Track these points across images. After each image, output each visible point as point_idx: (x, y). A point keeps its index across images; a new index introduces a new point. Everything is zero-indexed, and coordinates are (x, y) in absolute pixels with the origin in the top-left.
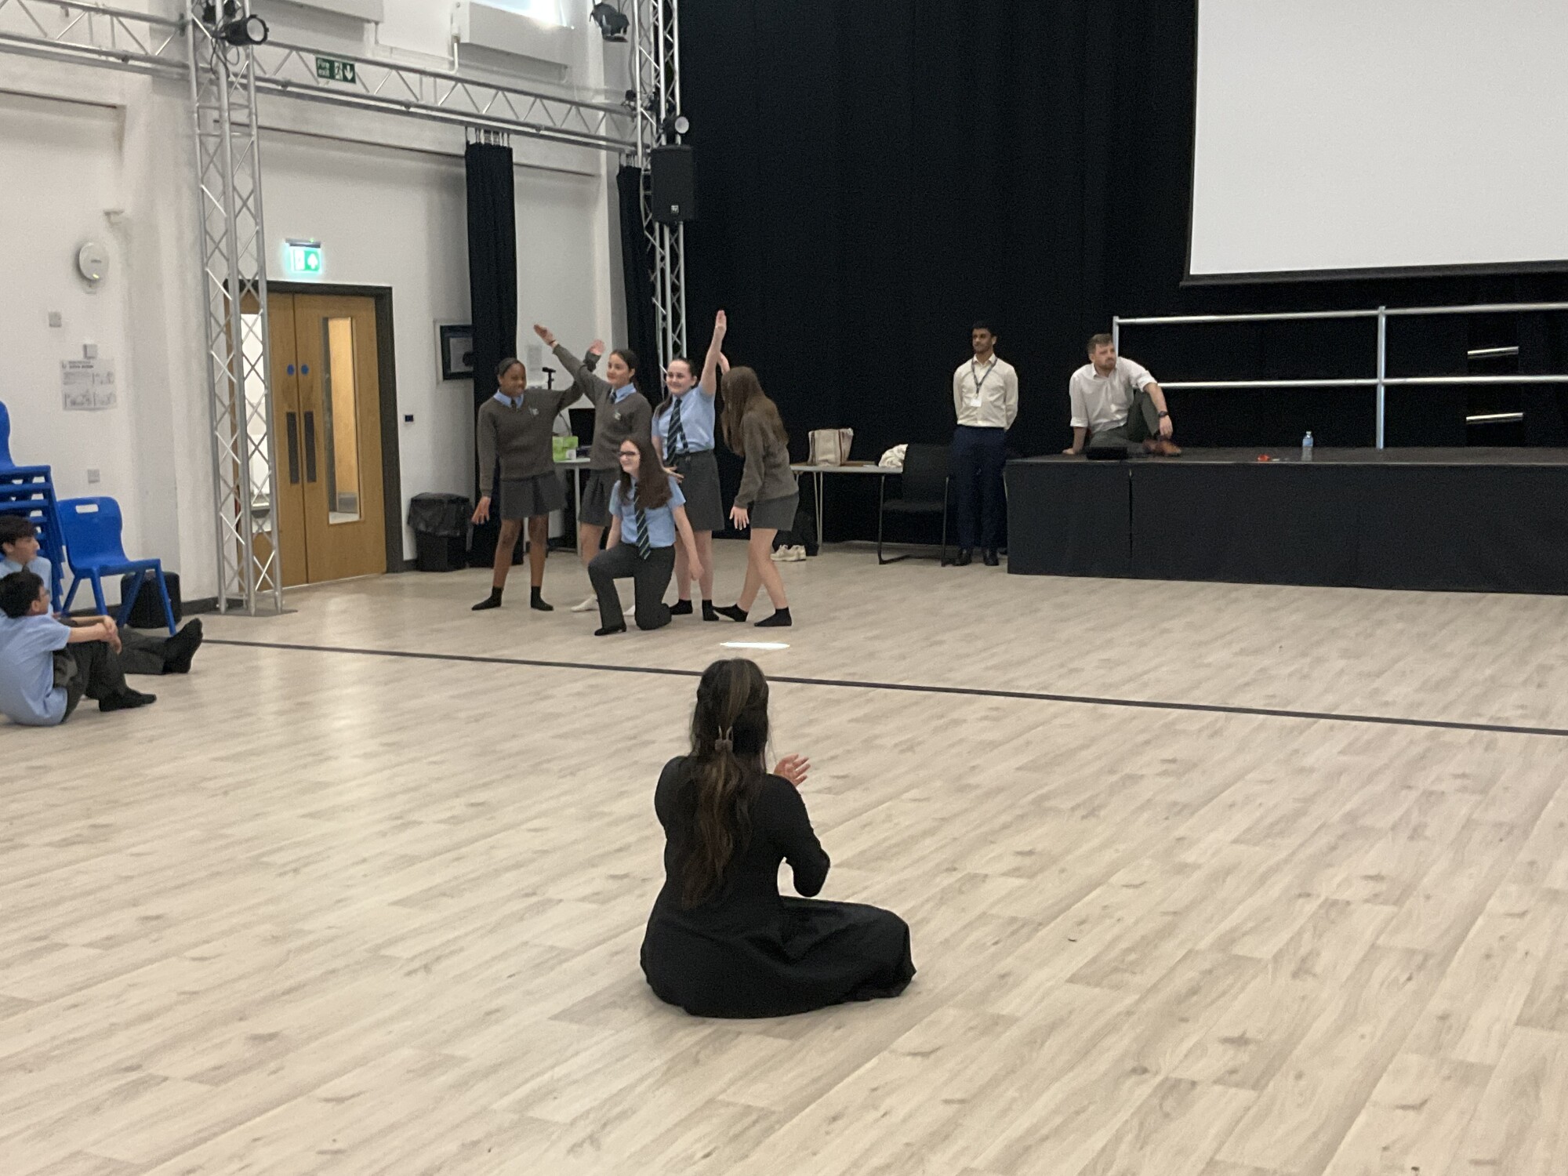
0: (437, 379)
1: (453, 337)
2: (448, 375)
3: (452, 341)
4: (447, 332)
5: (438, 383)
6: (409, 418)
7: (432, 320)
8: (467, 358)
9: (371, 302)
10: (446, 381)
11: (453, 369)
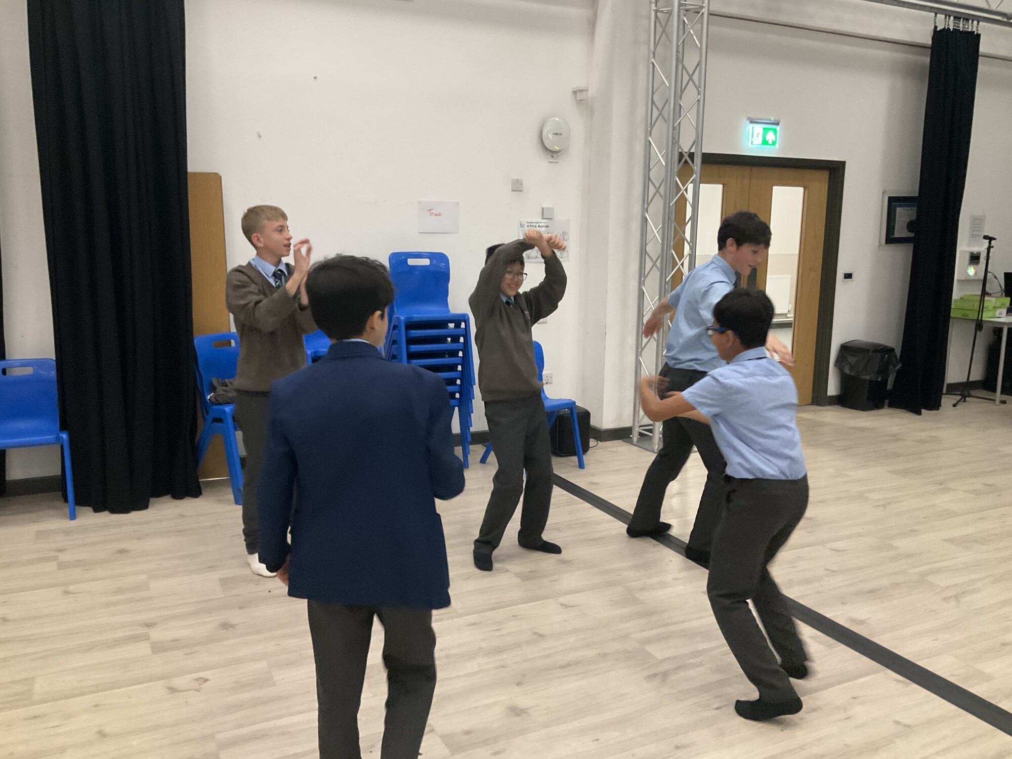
0: (880, 243)
1: (900, 206)
2: (890, 239)
3: (899, 210)
4: (894, 202)
5: (880, 245)
6: (848, 276)
7: (882, 190)
8: (911, 226)
9: (825, 175)
10: (888, 245)
11: (897, 235)
